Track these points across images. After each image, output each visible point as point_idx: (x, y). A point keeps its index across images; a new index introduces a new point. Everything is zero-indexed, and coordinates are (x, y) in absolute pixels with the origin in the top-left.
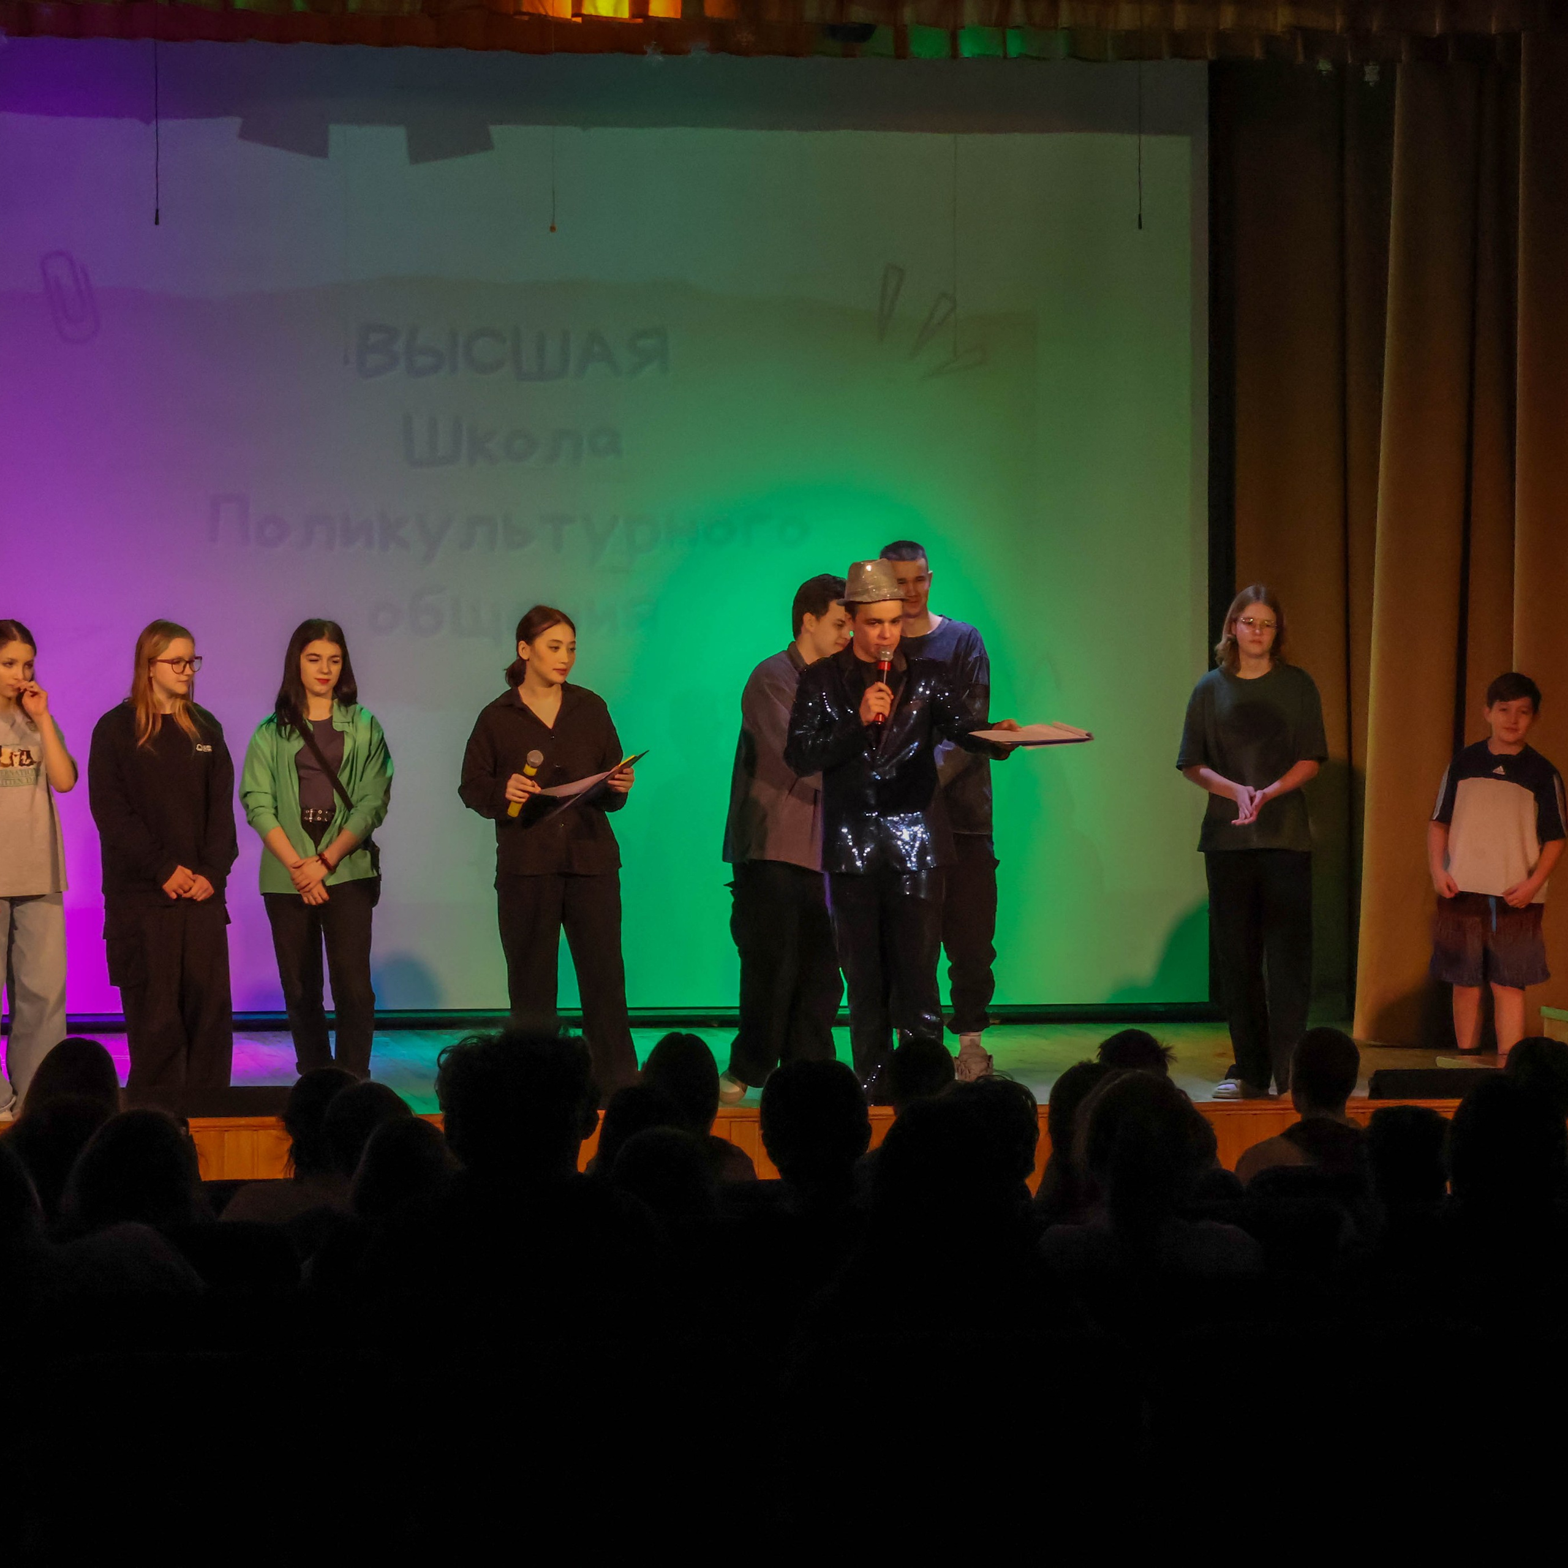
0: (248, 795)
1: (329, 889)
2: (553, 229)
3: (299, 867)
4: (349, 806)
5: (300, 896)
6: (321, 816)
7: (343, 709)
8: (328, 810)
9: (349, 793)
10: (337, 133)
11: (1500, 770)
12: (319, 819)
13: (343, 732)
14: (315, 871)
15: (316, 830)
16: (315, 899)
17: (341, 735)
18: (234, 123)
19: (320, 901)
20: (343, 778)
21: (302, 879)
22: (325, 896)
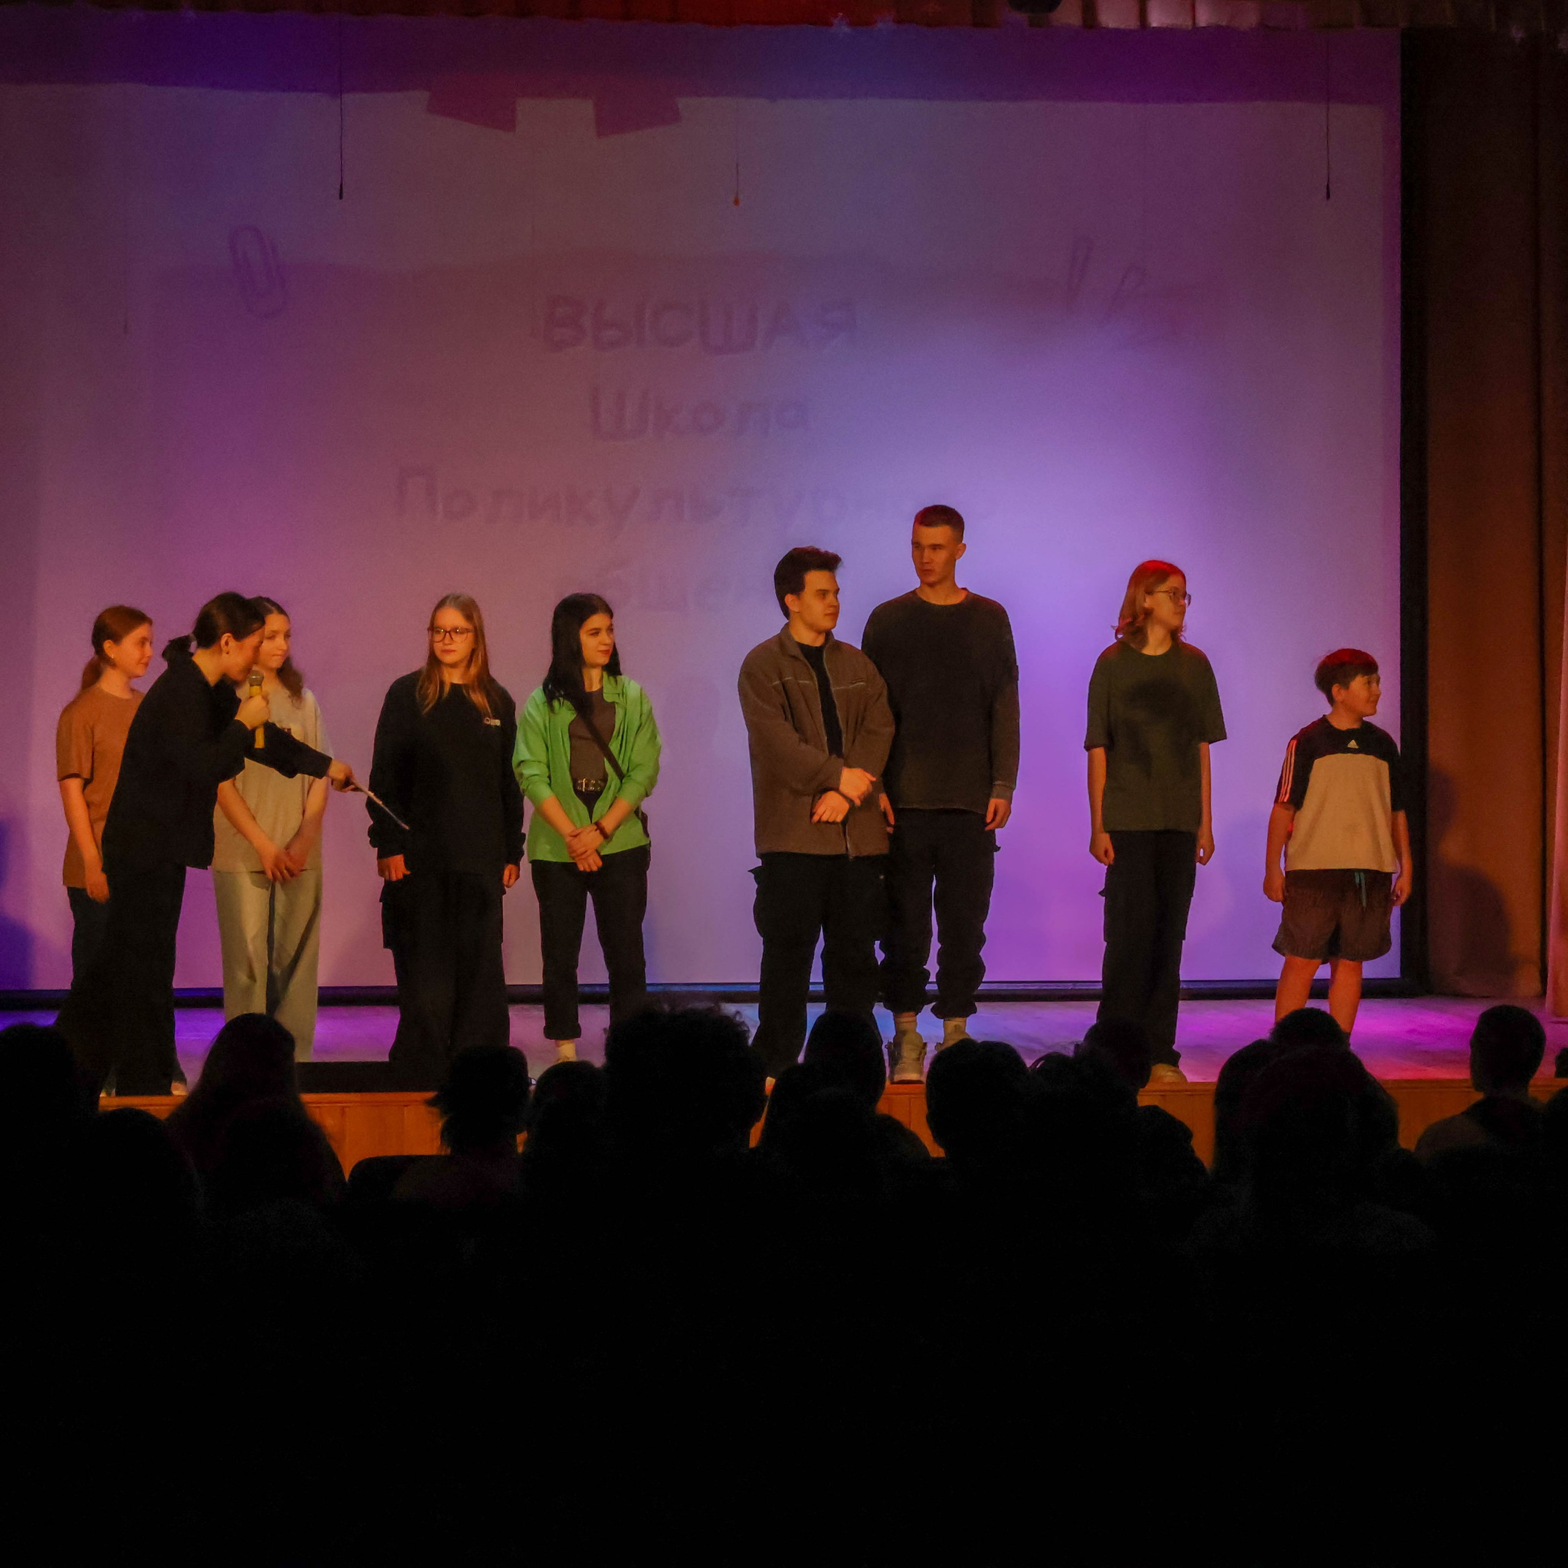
0: (522, 764)
1: (603, 858)
2: (736, 202)
3: (575, 836)
4: (621, 776)
5: (575, 864)
6: (594, 785)
7: (611, 678)
8: (601, 780)
9: (620, 762)
10: (525, 106)
11: (1353, 744)
12: (592, 788)
13: (613, 703)
14: (592, 838)
15: (589, 799)
16: (589, 865)
17: (612, 706)
18: (421, 96)
19: (595, 869)
20: (614, 747)
21: (579, 846)
22: (600, 863)
